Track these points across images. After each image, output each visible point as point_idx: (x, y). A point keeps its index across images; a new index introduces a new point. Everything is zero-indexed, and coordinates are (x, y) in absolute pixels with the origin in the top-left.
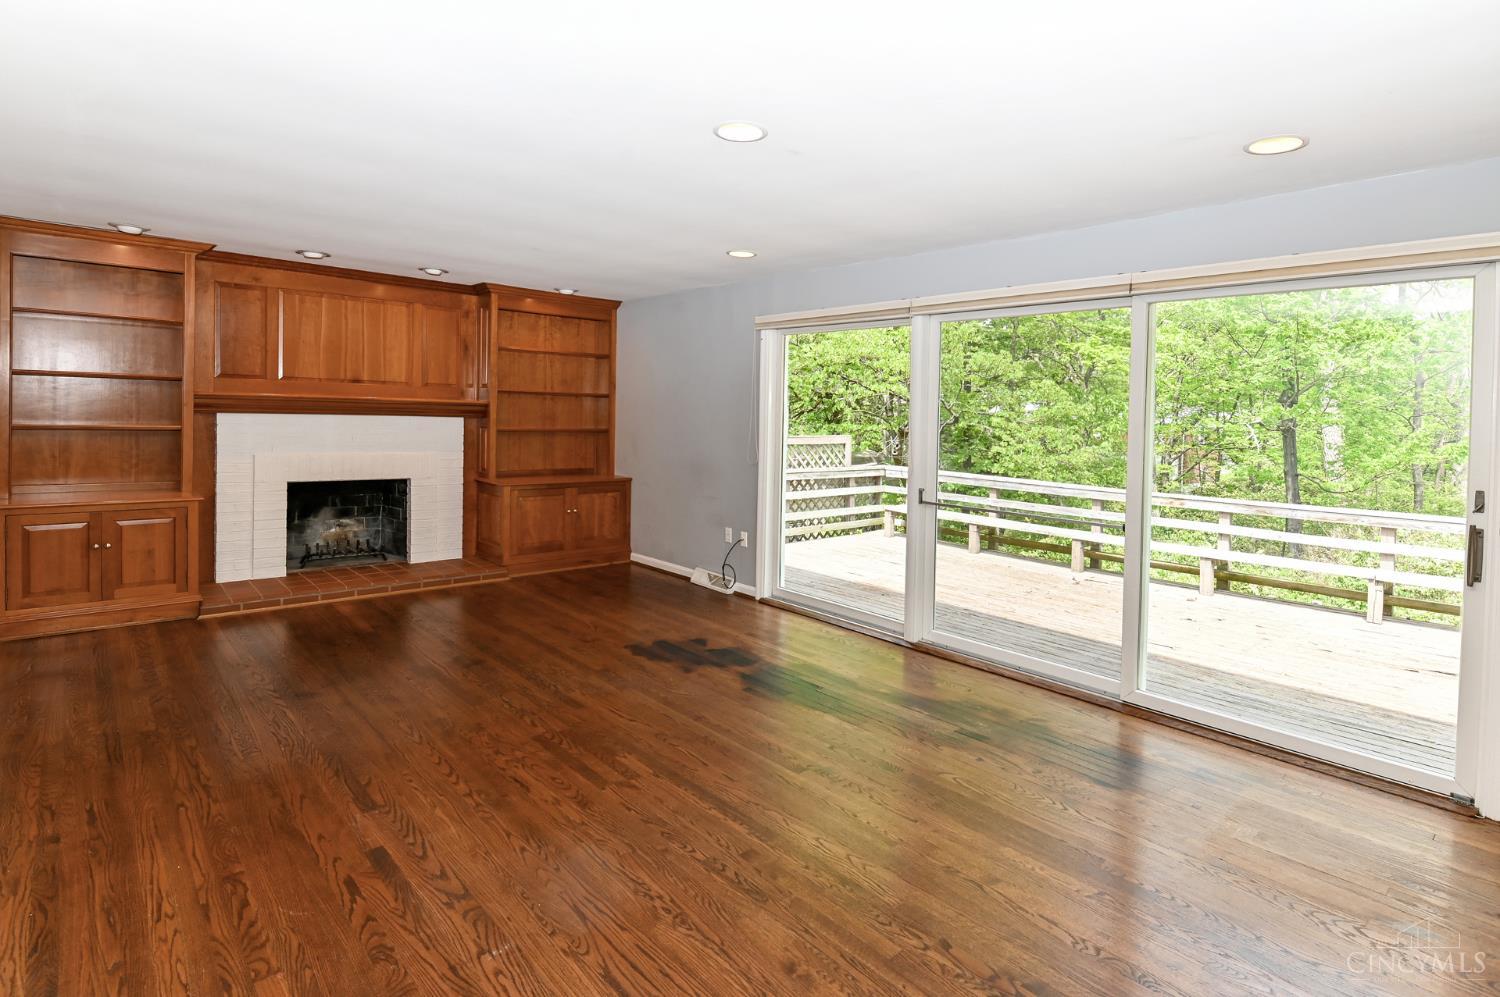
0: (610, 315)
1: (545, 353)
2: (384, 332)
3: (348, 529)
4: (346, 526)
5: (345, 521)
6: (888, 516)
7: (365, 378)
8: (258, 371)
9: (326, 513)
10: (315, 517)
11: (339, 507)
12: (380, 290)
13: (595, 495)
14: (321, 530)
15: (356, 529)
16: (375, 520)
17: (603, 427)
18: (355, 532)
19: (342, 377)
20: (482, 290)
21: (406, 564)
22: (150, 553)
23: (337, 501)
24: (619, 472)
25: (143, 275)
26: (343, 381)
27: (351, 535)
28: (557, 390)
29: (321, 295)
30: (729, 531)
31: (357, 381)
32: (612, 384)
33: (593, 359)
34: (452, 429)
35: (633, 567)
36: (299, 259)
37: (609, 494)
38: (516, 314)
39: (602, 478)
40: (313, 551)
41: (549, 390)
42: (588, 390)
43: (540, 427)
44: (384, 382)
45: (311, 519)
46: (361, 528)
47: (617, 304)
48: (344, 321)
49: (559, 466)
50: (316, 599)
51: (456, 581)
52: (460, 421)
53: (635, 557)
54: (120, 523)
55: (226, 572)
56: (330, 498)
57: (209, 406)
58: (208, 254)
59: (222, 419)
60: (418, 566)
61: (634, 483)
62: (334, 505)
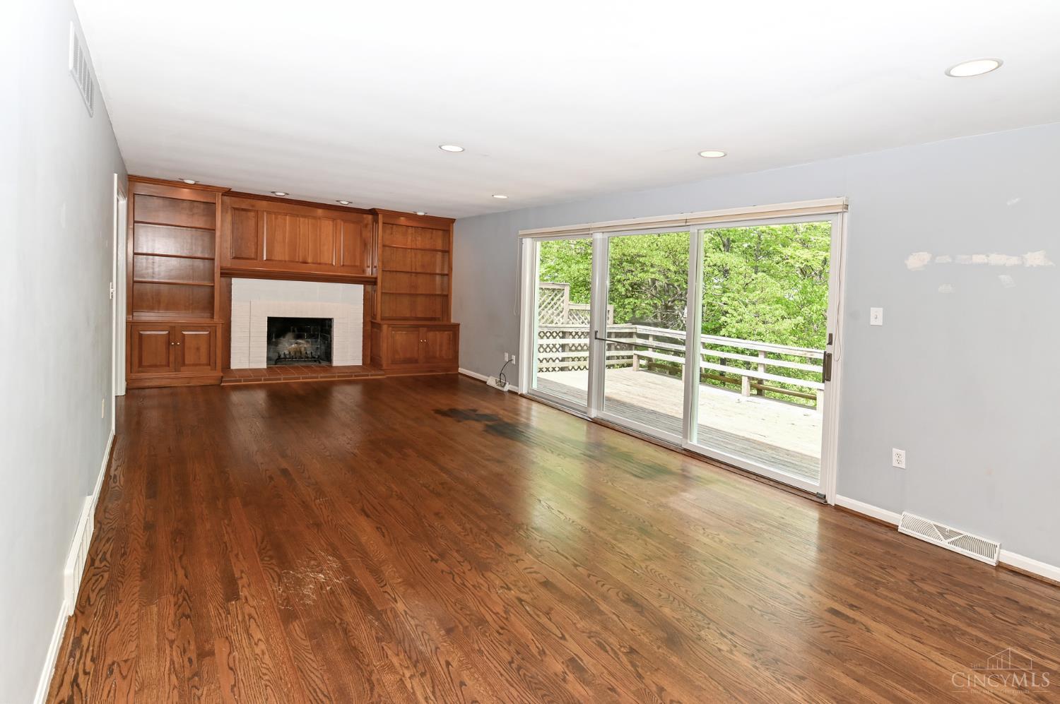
0: (449, 226)
1: (411, 249)
2: (320, 235)
4: (300, 344)
5: (299, 341)
6: (635, 358)
7: (310, 260)
8: (253, 256)
9: (289, 336)
10: (284, 337)
11: (297, 333)
12: (320, 212)
13: (437, 333)
14: (287, 345)
15: (305, 346)
16: (316, 341)
17: (445, 293)
18: (305, 348)
19: (297, 260)
20: (373, 212)
21: (331, 366)
22: (198, 349)
23: (296, 329)
24: (453, 321)
25: (195, 204)
26: (297, 262)
27: (303, 349)
28: (419, 270)
29: (286, 214)
30: (507, 355)
31: (305, 262)
32: (450, 268)
33: (440, 253)
34: (357, 292)
35: (459, 376)
37: (446, 333)
38: (394, 226)
39: (445, 323)
40: (282, 356)
41: (414, 271)
42: (438, 271)
43: (408, 292)
44: (320, 264)
45: (282, 339)
46: (308, 345)
47: (453, 221)
48: (298, 230)
49: (419, 315)
50: (280, 379)
51: (356, 376)
52: (362, 286)
53: (461, 370)
54: (184, 333)
55: (235, 364)
56: (292, 327)
57: (228, 274)
58: (228, 193)
59: (235, 281)
60: (337, 367)
61: (460, 326)
62: (294, 331)
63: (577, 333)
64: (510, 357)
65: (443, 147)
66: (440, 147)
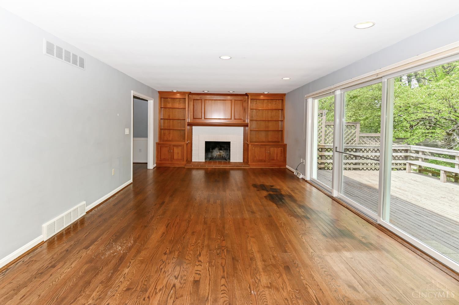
0: (283, 97)
1: (266, 110)
3: (221, 153)
4: (221, 152)
5: (221, 151)
6: (407, 165)
8: (201, 118)
9: (217, 149)
11: (219, 148)
13: (275, 148)
16: (227, 152)
17: (282, 129)
20: (247, 95)
21: (229, 162)
22: (178, 153)
23: (219, 146)
24: (285, 143)
25: (181, 99)
27: (222, 155)
28: (269, 119)
31: (220, 119)
32: (284, 117)
33: (280, 111)
34: (240, 130)
35: (287, 170)
36: (203, 92)
37: (279, 148)
38: (258, 100)
39: (282, 144)
41: (267, 119)
42: (279, 119)
43: (264, 130)
44: (226, 119)
45: (214, 150)
46: (223, 153)
47: (284, 95)
49: (270, 140)
52: (243, 128)
53: (287, 167)
54: (174, 147)
55: (194, 160)
56: (217, 146)
57: (191, 125)
58: (190, 93)
59: (194, 127)
60: (232, 162)
61: (287, 145)
62: (218, 147)
63: (365, 150)
64: (303, 161)
65: (221, 57)
66: (220, 58)
